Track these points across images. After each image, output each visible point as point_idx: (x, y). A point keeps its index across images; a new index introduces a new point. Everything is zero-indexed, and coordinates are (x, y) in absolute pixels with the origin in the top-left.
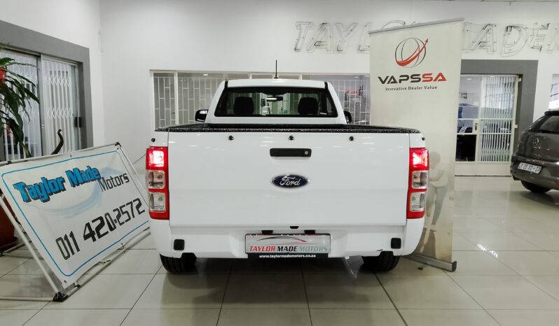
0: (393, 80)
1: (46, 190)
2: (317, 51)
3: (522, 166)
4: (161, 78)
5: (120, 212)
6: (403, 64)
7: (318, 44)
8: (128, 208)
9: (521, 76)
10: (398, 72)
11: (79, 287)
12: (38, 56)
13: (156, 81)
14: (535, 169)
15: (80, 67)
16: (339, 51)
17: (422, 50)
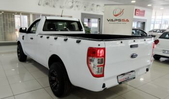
0: (112, 20)
2: (47, 6)
6: (116, 16)
7: (47, 4)
9: (99, 19)
10: (114, 18)
16: (54, 7)
17: (122, 12)
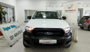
0: (67, 11)
1: (8, 29)
2: (49, 7)
3: (80, 24)
4: (26, 11)
5: (19, 32)
6: (69, 8)
7: (50, 6)
8: (20, 31)
9: (81, 11)
11: (14, 44)
12: (7, 8)
13: (25, 11)
14: (81, 25)
15: (13, 9)
16: (53, 7)
17: (72, 6)
